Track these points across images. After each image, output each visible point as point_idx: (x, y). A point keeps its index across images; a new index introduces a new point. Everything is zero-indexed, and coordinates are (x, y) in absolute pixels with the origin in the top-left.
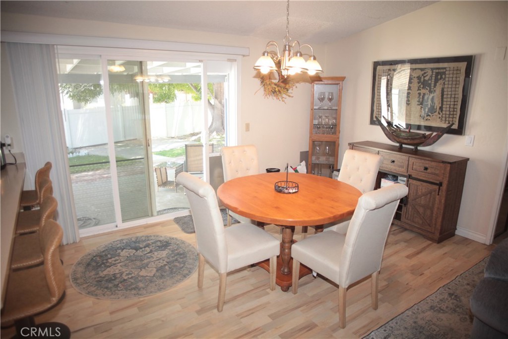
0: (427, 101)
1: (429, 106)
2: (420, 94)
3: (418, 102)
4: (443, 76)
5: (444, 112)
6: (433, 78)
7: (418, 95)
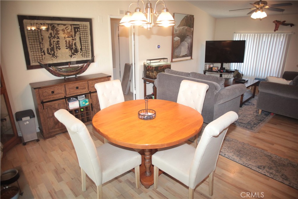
0: (72, 46)
1: (74, 49)
2: (66, 41)
3: (66, 46)
4: (79, 30)
5: (83, 51)
6: (73, 31)
7: (65, 42)
